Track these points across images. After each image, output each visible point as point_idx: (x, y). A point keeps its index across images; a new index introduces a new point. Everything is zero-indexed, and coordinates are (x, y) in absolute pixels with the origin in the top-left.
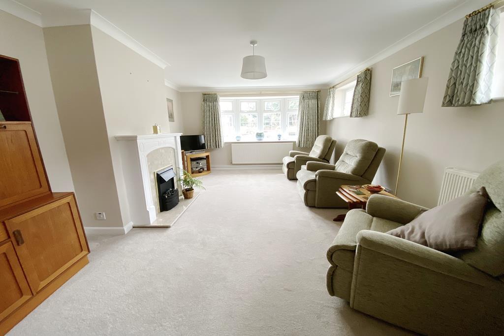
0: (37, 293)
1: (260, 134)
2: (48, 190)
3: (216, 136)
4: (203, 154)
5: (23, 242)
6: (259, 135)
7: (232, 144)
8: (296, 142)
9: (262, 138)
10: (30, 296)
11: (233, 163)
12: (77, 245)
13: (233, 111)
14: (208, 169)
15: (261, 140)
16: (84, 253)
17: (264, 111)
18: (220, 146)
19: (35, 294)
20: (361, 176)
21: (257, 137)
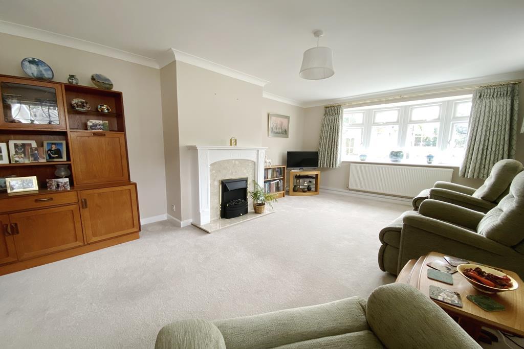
0: (88, 244)
1: (397, 153)
2: (127, 178)
3: (331, 154)
4: (312, 173)
5: (86, 207)
6: (395, 154)
7: (352, 164)
8: (459, 168)
9: (399, 159)
10: (81, 244)
11: (350, 187)
12: (130, 222)
13: (363, 124)
14: (316, 190)
15: (397, 161)
16: (136, 229)
17: (411, 121)
18: (334, 166)
19: (86, 243)
20: (513, 247)
21: (391, 157)
